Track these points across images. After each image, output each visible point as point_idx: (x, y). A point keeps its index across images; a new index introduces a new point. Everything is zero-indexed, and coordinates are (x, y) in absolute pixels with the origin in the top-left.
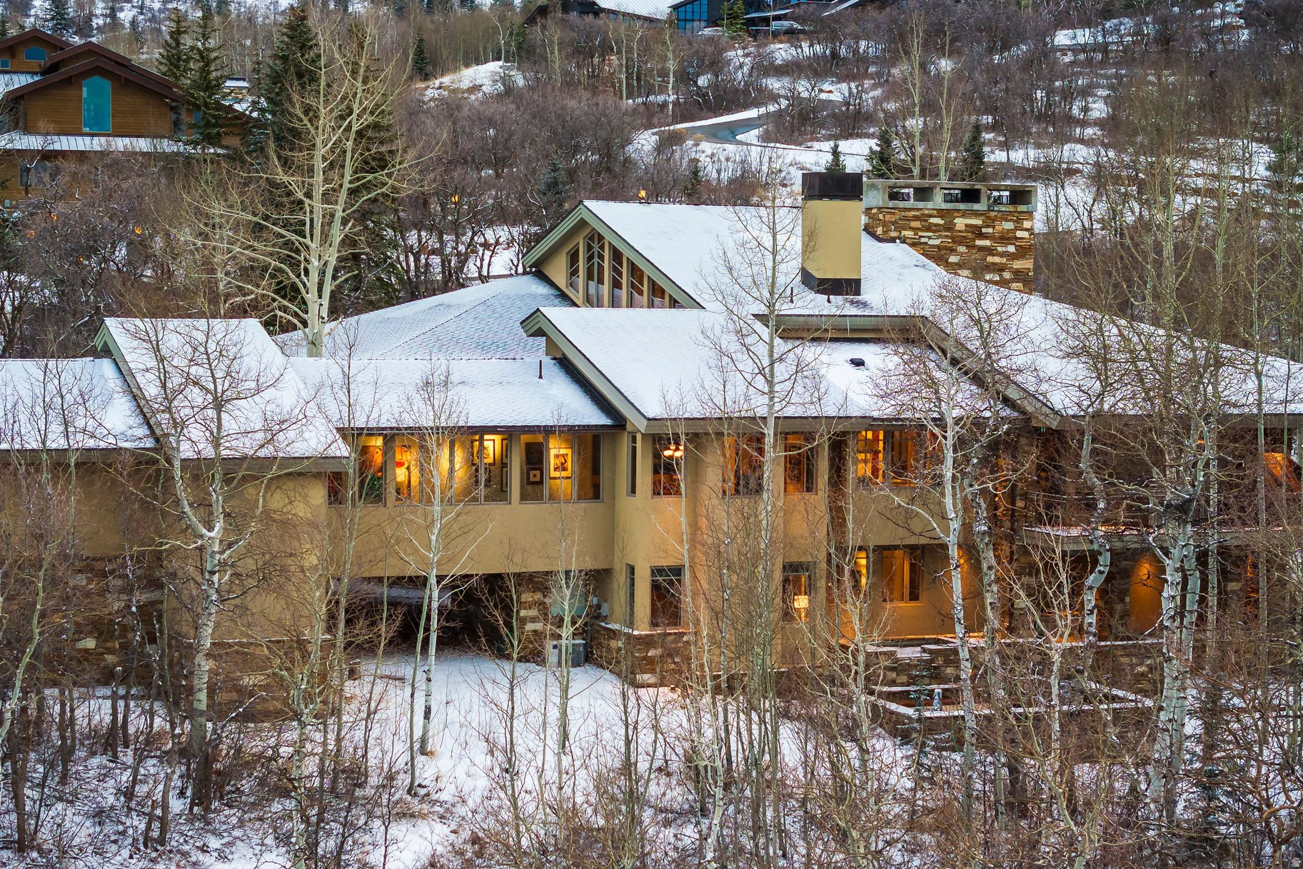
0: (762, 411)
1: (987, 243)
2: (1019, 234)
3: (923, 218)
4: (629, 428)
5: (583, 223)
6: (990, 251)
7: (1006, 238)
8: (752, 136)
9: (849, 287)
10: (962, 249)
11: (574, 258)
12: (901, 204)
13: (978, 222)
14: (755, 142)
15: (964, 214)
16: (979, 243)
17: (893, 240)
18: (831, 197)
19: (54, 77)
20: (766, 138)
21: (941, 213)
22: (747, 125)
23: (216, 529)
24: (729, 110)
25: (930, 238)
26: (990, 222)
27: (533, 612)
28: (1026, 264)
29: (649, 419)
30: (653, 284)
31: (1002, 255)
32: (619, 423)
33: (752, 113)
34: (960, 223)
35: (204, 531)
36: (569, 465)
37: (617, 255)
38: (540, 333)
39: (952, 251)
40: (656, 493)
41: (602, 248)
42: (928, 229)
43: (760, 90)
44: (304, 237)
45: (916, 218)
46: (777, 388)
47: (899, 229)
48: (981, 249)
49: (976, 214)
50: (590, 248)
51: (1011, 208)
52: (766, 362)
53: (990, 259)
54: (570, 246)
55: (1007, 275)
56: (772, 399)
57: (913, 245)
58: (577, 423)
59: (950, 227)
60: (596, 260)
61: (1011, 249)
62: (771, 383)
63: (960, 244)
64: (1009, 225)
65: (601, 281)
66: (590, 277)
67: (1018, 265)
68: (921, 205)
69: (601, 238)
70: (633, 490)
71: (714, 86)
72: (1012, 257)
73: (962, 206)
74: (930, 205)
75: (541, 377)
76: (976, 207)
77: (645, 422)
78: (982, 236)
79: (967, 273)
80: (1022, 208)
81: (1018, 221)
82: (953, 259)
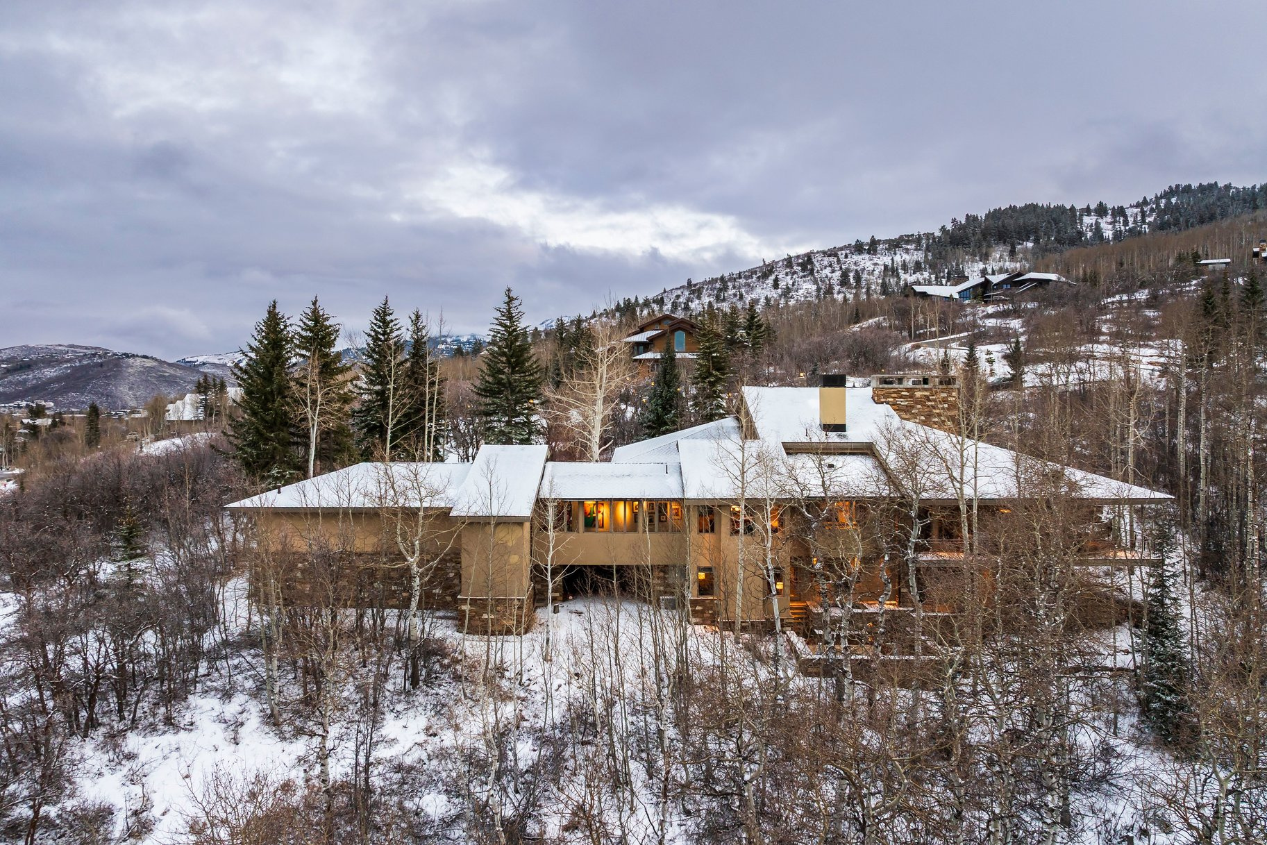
1: (933, 403)
2: (950, 399)
3: (898, 392)
6: (934, 407)
9: (841, 428)
10: (919, 406)
12: (890, 386)
13: (928, 394)
15: (919, 390)
16: (928, 403)
17: (882, 403)
18: (830, 386)
21: (908, 390)
25: (901, 402)
26: (934, 393)
28: (953, 413)
31: (940, 409)
33: (963, 335)
34: (918, 394)
39: (913, 407)
42: (901, 397)
45: (894, 392)
47: (885, 398)
48: (929, 406)
49: (926, 390)
51: (947, 387)
53: (934, 411)
57: (890, 405)
59: (913, 396)
61: (946, 406)
63: (917, 404)
64: (945, 395)
67: (949, 413)
68: (898, 386)
72: (946, 410)
73: (919, 386)
74: (901, 386)
76: (926, 386)
78: (929, 400)
79: (923, 418)
80: (950, 387)
81: (949, 393)
82: (915, 411)
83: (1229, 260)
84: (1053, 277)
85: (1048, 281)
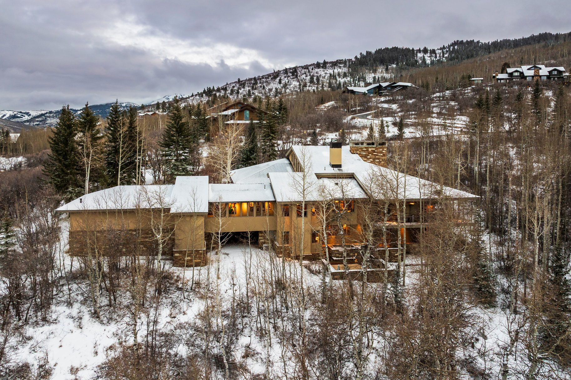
2: (383, 151)
3: (362, 149)
4: (278, 202)
6: (377, 155)
8: (369, 117)
9: (339, 166)
10: (370, 155)
12: (358, 146)
15: (371, 148)
17: (355, 153)
18: (335, 148)
19: (242, 109)
20: (372, 117)
21: (365, 148)
22: (370, 114)
24: (369, 111)
25: (363, 153)
26: (377, 149)
27: (262, 238)
30: (300, 166)
31: (380, 156)
33: (372, 112)
34: (370, 150)
39: (368, 155)
42: (363, 151)
43: (376, 107)
45: (360, 149)
47: (356, 151)
48: (375, 155)
49: (373, 148)
51: (381, 146)
57: (359, 154)
59: (368, 150)
61: (382, 155)
64: (381, 150)
67: (383, 158)
68: (361, 146)
69: (294, 154)
73: (370, 146)
74: (363, 146)
76: (373, 146)
78: (375, 152)
79: (372, 160)
80: (384, 146)
81: (383, 149)
82: (368, 157)
83: (482, 79)
84: (409, 84)
85: (407, 86)
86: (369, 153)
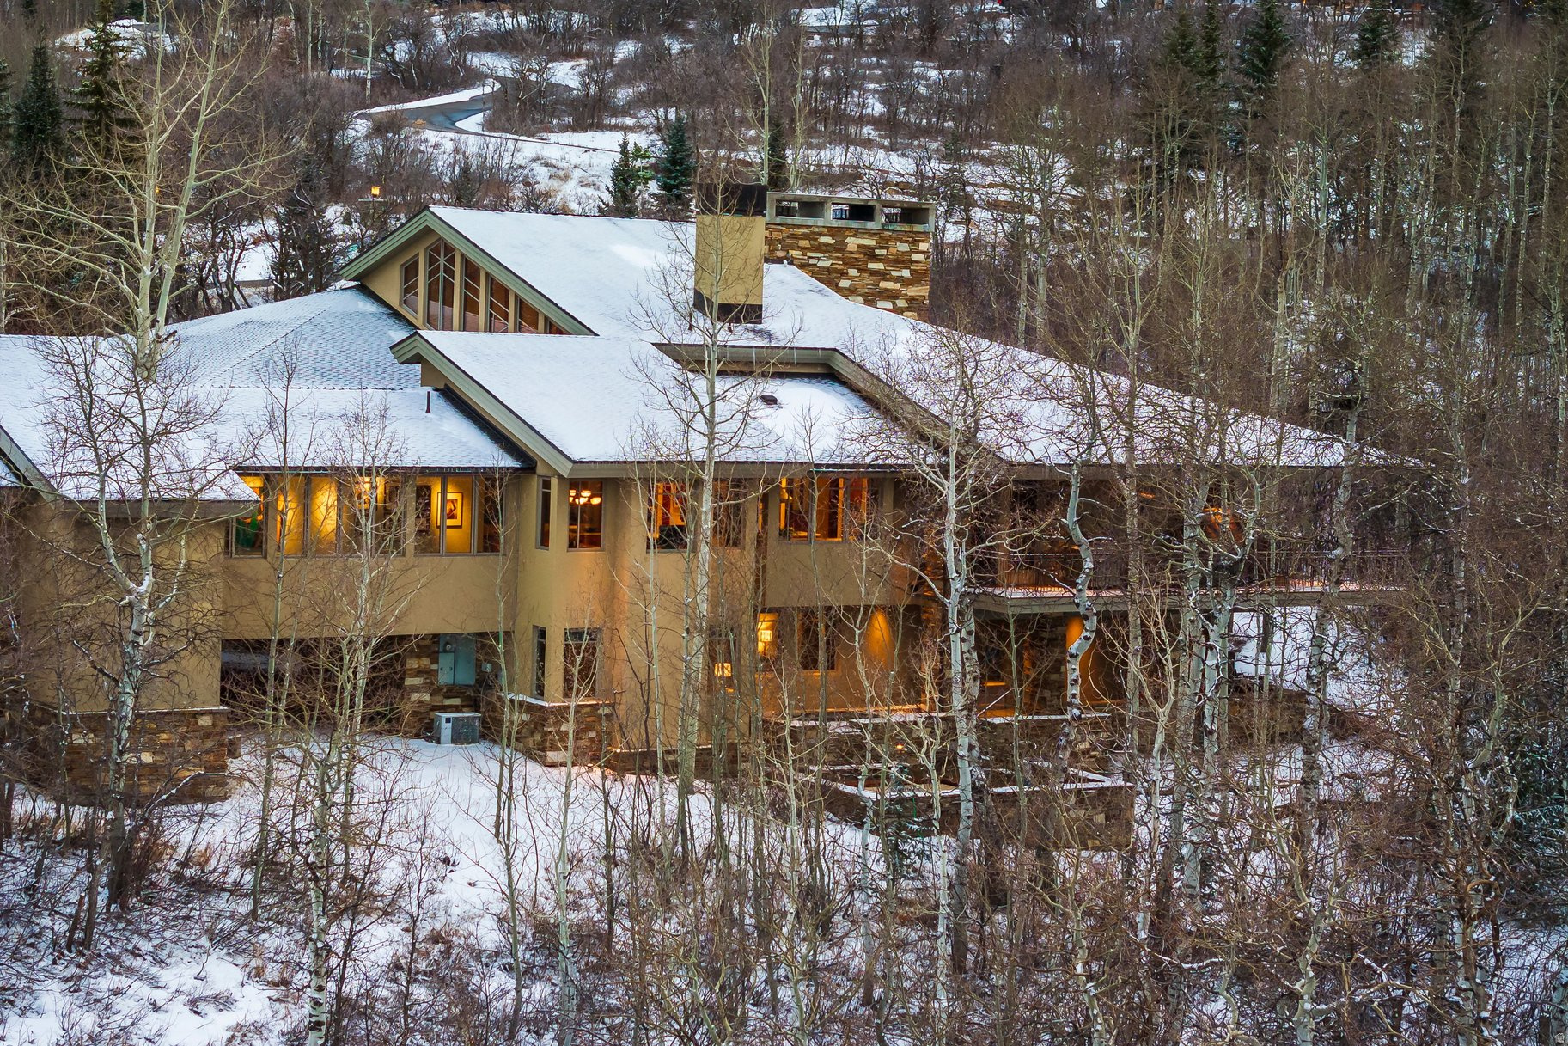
0: (699, 455)
1: (880, 266)
2: (915, 257)
3: (812, 236)
4: (540, 470)
5: (428, 231)
6: (883, 275)
7: (900, 261)
8: (473, 123)
9: (753, 314)
10: (853, 272)
11: (410, 271)
12: (789, 220)
13: (871, 242)
14: (478, 130)
15: (857, 233)
16: (872, 266)
17: (779, 261)
20: (490, 125)
21: (832, 232)
22: (466, 109)
23: (146, 583)
25: (819, 259)
26: (884, 242)
27: (418, 681)
28: (921, 291)
29: (575, 462)
30: (521, 305)
31: (897, 280)
32: (528, 464)
33: (464, 95)
34: (852, 243)
35: (132, 585)
36: (458, 512)
37: (471, 271)
38: (417, 359)
39: (843, 274)
40: (572, 545)
41: (452, 261)
43: (468, 69)
44: (134, 241)
45: (805, 237)
46: (718, 428)
47: (786, 248)
48: (874, 273)
49: (869, 233)
50: (432, 261)
51: (906, 228)
52: (705, 400)
53: (883, 285)
54: (406, 258)
55: (901, 303)
56: (711, 441)
57: (801, 267)
58: (482, 465)
59: (840, 247)
60: (442, 274)
61: (906, 273)
62: (710, 422)
63: (852, 267)
64: (904, 247)
65: (448, 302)
66: (432, 295)
67: (913, 291)
68: (810, 221)
69: (449, 249)
70: (544, 540)
71: (414, 60)
72: (907, 282)
73: (854, 224)
74: (820, 222)
75: (428, 411)
76: (870, 225)
77: (570, 465)
78: (875, 258)
80: (918, 228)
81: (914, 242)
82: (844, 283)
86: (849, 263)
